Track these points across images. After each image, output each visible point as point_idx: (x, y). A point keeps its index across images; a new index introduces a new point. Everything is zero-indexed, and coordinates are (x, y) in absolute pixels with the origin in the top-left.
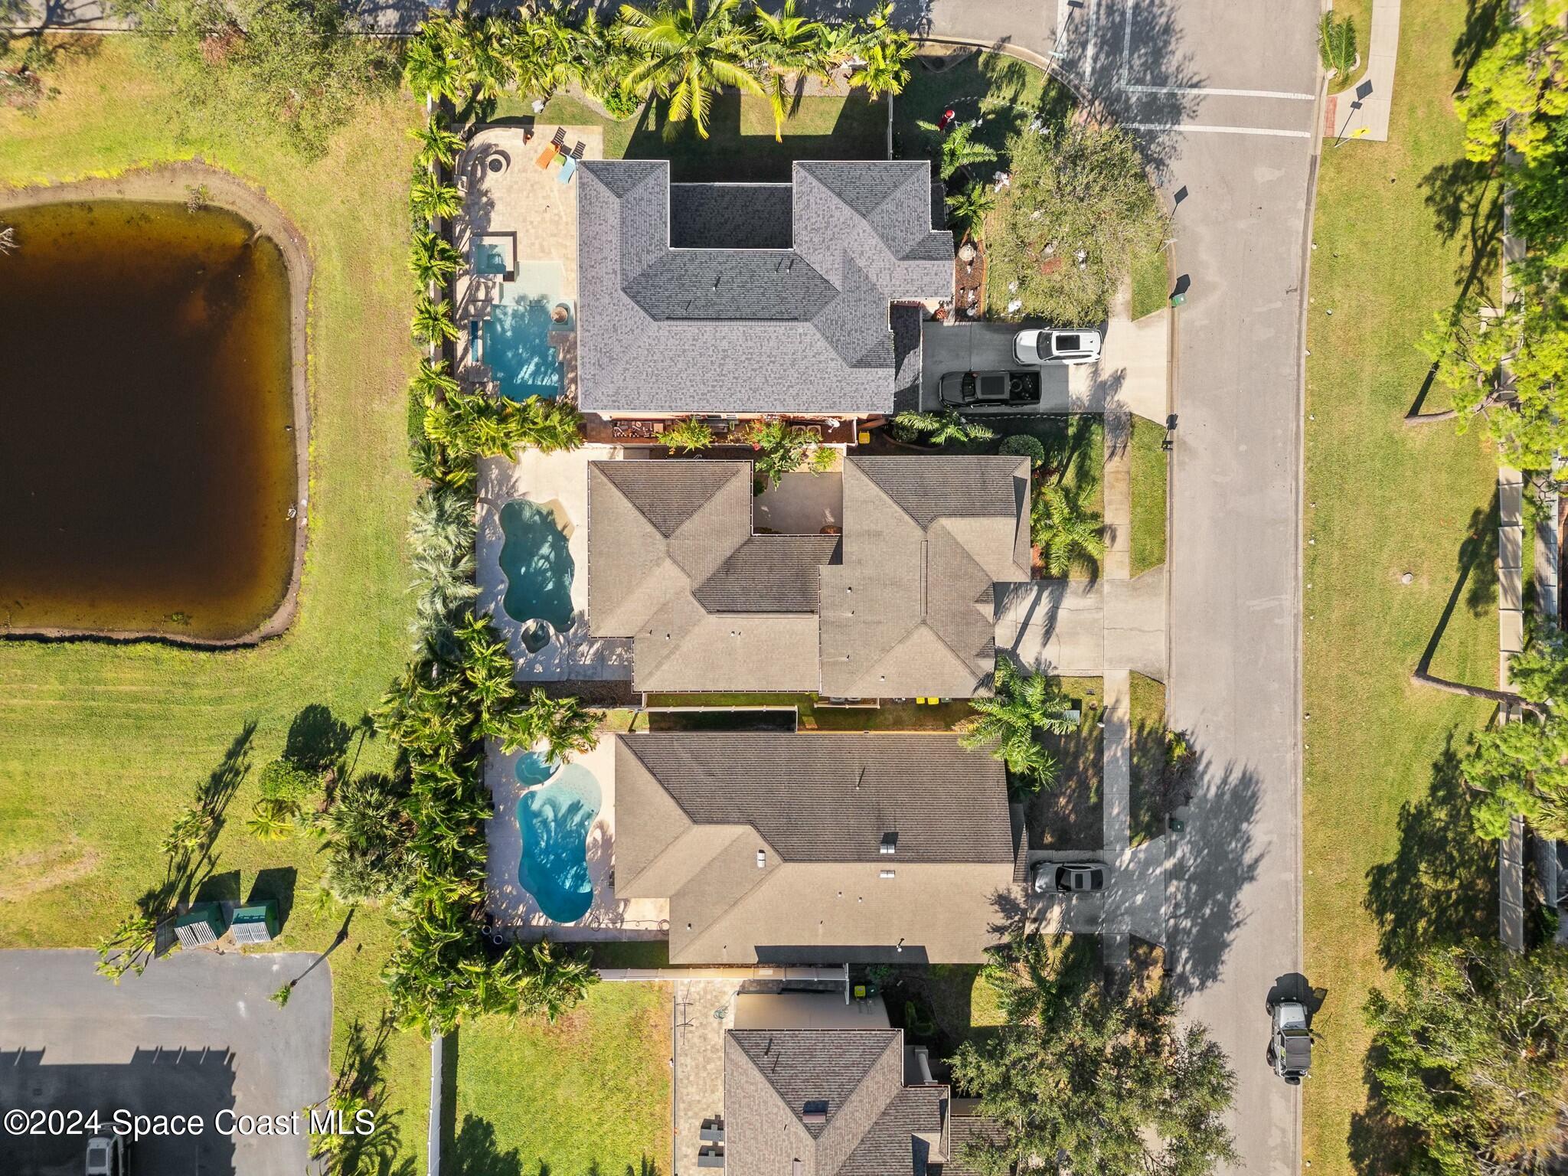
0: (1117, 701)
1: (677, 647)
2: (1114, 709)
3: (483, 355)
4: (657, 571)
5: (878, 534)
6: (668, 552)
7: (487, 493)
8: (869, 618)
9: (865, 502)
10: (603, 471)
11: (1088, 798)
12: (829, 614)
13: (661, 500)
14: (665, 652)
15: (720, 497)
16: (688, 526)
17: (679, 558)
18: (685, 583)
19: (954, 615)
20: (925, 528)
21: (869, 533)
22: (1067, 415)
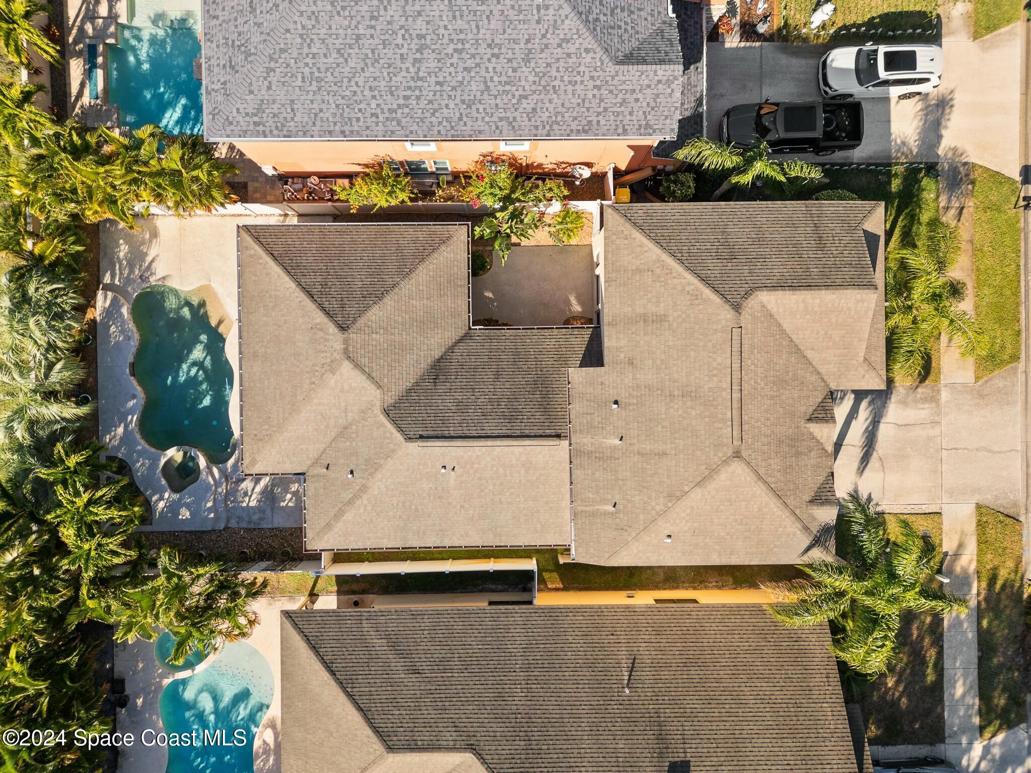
0: (961, 546)
1: (364, 489)
2: (957, 555)
3: (106, 90)
4: (332, 380)
5: (660, 319)
6: (346, 351)
7: (113, 276)
8: (647, 447)
9: (638, 271)
10: (257, 239)
11: (924, 676)
12: (583, 440)
13: (338, 277)
14: (347, 496)
15: (423, 273)
16: (375, 314)
17: (364, 361)
18: (373, 396)
19: (780, 442)
20: (737, 308)
21: (644, 318)
22: (890, 165)
